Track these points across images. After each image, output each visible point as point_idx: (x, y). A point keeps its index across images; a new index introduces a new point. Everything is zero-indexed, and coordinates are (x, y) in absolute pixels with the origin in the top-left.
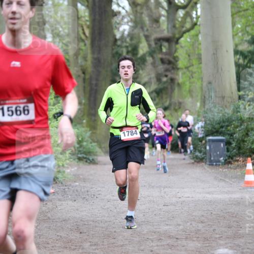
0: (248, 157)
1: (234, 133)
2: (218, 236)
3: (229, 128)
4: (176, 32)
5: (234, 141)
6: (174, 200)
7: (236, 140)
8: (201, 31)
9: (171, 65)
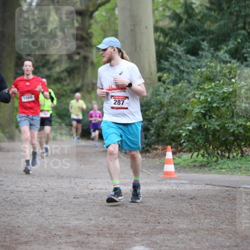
0: (167, 145)
1: (153, 119)
2: (133, 232)
3: (147, 113)
4: (91, 4)
5: (152, 127)
6: (86, 191)
7: (155, 126)
8: (118, 5)
9: (84, 42)
